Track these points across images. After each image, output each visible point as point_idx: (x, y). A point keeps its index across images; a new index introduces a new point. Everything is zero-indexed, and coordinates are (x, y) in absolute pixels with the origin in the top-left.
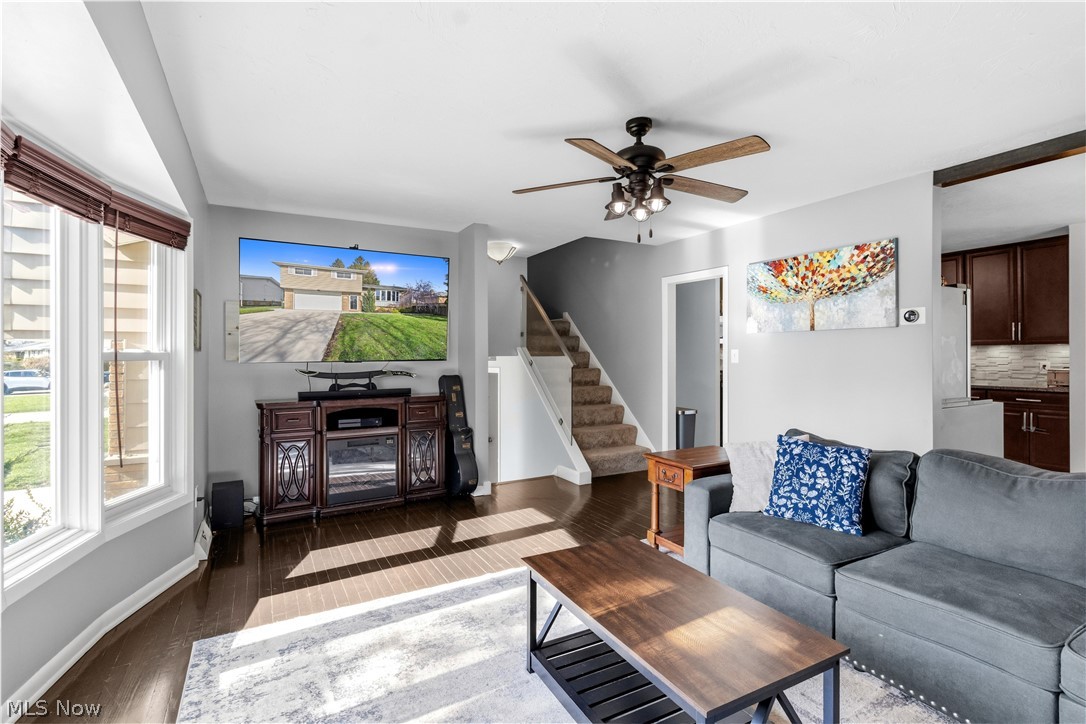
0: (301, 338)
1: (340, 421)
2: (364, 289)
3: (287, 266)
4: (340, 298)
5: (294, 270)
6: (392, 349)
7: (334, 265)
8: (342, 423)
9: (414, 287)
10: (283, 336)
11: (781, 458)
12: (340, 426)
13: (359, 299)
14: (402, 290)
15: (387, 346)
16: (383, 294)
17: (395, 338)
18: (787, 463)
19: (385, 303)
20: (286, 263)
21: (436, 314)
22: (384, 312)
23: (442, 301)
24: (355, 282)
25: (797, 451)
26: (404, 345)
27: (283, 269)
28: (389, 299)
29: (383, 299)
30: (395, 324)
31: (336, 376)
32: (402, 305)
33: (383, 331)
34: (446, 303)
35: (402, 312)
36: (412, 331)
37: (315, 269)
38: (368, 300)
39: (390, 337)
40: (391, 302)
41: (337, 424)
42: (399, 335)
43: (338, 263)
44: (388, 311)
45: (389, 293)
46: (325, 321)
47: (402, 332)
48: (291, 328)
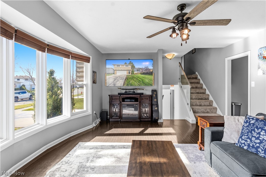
0: (118, 81)
1: (125, 100)
2: (132, 69)
3: (115, 65)
4: (126, 71)
5: (116, 66)
6: (138, 83)
7: (125, 64)
8: (126, 100)
9: (144, 68)
10: (115, 80)
11: (245, 124)
12: (125, 101)
13: (130, 71)
14: (140, 69)
15: (137, 82)
16: (136, 70)
17: (139, 81)
18: (247, 126)
19: (137, 72)
20: (115, 64)
21: (150, 74)
22: (136, 74)
23: (151, 71)
24: (129, 67)
25: (252, 122)
26: (141, 82)
27: (114, 66)
28: (138, 71)
29: (136, 71)
30: (139, 77)
31: (126, 89)
32: (141, 72)
33: (136, 79)
34: (152, 71)
35: (141, 74)
36: (144, 79)
37: (121, 65)
38: (133, 71)
39: (138, 80)
40: (138, 72)
41: (124, 100)
42: (140, 80)
43: (126, 63)
44: (137, 74)
45: (138, 70)
46: (123, 77)
47: (141, 79)
48: (116, 79)
